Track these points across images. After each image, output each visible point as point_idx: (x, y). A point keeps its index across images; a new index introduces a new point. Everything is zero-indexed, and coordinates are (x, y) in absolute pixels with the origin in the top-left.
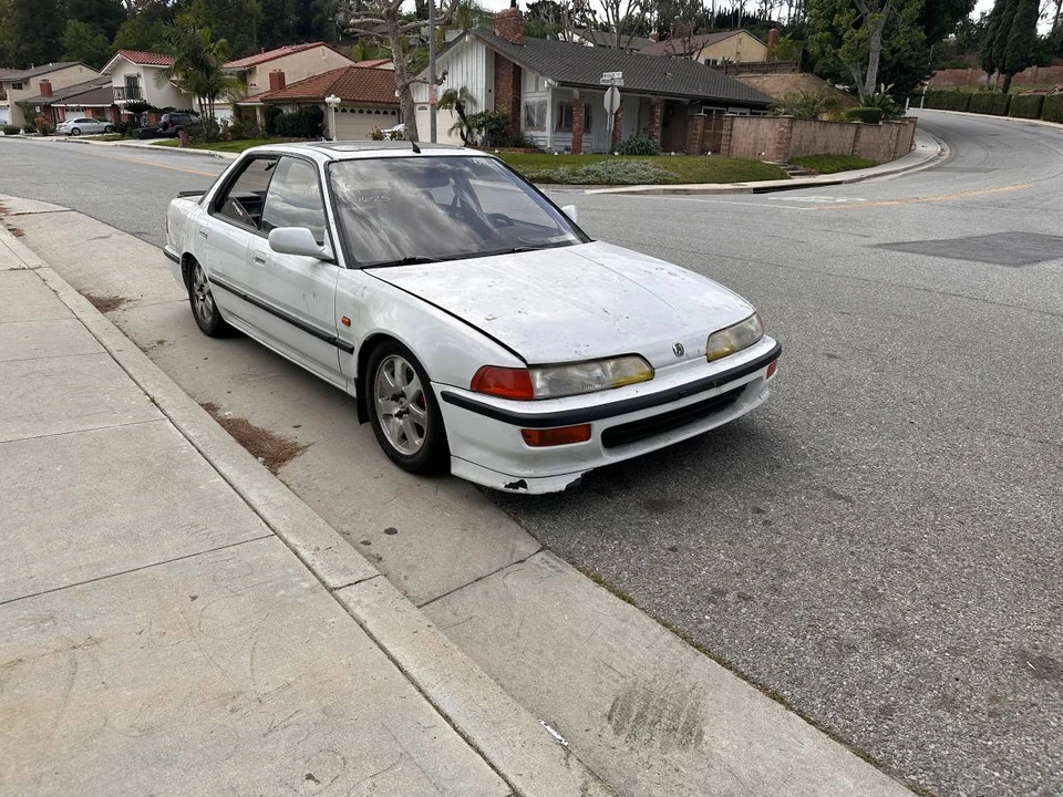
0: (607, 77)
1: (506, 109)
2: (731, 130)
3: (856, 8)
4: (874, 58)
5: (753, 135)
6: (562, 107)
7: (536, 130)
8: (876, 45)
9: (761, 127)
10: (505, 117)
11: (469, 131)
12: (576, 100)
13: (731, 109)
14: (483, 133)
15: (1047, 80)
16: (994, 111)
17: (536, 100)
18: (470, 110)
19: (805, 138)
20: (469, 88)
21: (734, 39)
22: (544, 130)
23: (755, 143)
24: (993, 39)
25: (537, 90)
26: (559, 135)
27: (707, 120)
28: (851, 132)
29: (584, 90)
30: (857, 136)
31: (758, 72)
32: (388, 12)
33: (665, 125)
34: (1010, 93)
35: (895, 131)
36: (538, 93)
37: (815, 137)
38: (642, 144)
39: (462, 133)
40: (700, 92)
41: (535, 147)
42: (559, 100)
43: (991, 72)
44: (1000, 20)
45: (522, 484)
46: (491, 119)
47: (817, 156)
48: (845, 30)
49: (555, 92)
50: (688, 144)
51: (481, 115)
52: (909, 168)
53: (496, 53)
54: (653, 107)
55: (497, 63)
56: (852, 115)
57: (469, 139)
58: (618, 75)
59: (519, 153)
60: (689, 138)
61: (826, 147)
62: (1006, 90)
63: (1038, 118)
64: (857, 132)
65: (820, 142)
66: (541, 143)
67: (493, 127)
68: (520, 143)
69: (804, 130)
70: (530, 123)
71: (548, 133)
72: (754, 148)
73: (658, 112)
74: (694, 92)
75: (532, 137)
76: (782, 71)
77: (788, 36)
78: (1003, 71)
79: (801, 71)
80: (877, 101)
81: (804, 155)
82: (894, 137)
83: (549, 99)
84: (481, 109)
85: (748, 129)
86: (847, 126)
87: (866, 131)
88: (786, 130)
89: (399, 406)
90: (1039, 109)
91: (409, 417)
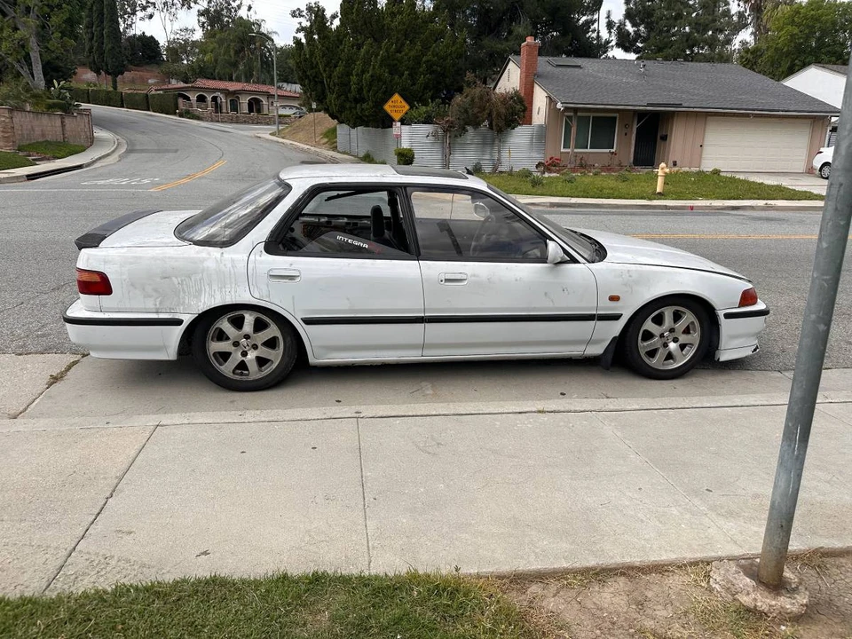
4: (35, 56)
15: (133, 81)
16: (111, 104)
19: (25, 127)
24: (91, 48)
28: (58, 122)
30: (63, 125)
34: (119, 91)
37: (32, 127)
43: (98, 73)
47: (39, 142)
52: (114, 151)
61: (43, 135)
62: (115, 89)
63: (149, 110)
64: (62, 122)
65: (38, 131)
69: (21, 119)
78: (107, 73)
80: (55, 95)
81: (28, 142)
86: (53, 117)
87: (67, 121)
88: (7, 120)
89: (664, 340)
90: (146, 103)
91: (679, 343)
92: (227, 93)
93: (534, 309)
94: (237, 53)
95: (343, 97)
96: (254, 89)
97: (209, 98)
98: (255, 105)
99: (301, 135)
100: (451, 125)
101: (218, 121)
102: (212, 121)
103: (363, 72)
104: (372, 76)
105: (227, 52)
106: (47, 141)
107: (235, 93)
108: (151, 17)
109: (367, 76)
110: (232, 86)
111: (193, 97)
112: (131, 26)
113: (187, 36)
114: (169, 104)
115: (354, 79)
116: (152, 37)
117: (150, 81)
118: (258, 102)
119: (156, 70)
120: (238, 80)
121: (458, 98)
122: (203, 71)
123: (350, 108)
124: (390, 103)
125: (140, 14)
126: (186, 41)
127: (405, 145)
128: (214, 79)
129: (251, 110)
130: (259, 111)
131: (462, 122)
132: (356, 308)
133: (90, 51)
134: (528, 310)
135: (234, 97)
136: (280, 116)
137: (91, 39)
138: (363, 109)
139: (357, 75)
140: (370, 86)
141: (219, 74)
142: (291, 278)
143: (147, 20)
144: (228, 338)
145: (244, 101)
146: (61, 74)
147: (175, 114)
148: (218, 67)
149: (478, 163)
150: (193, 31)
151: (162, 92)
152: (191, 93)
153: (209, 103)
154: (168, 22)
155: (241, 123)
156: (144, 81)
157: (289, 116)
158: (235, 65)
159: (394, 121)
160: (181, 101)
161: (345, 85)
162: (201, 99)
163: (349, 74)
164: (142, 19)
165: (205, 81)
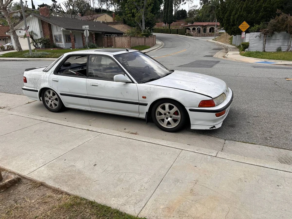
0: (84, 27)
1: (48, 37)
2: (115, 40)
3: (137, 8)
4: (143, 21)
5: (121, 41)
6: (66, 36)
7: (59, 43)
8: (143, 17)
9: (123, 39)
10: (48, 39)
11: (36, 44)
12: (71, 34)
13: (112, 35)
14: (42, 45)
15: (176, 25)
16: (168, 33)
17: (58, 34)
18: (35, 37)
19: (134, 42)
20: (34, 31)
21: (104, 16)
22: (62, 43)
23: (122, 44)
25: (57, 31)
26: (67, 44)
27: (107, 38)
28: (143, 39)
29: (73, 31)
30: (145, 41)
31: (113, 24)
32: (3, 8)
33: (96, 40)
34: (170, 28)
35: (153, 39)
36: (58, 32)
37: (136, 41)
38: (93, 45)
39: (34, 45)
40: (104, 30)
41: (60, 48)
42: (65, 34)
43: (166, 24)
44: (165, 11)
45: (214, 127)
46: (44, 40)
47: (137, 46)
48: (136, 14)
49: (63, 31)
50: (103, 44)
51: (40, 39)
52: (158, 48)
53: (41, 20)
54: (93, 35)
55: (42, 23)
56: (143, 35)
57: (37, 46)
58: (87, 26)
59: (55, 50)
60: (103, 43)
61: (139, 44)
62: (169, 28)
63: (178, 34)
64: (145, 40)
65: (137, 43)
66: (62, 46)
67: (45, 42)
68: (55, 47)
69: (133, 39)
70: (57, 41)
71: (63, 43)
72: (122, 45)
73: (94, 36)
74: (102, 30)
75: (59, 45)
76: (119, 24)
77: (118, 15)
78: (168, 23)
79: (124, 24)
80: (146, 31)
81: (134, 46)
82: (153, 40)
83: (62, 34)
84: (39, 37)
85: (119, 40)
86: (142, 38)
87: (146, 39)
88: (129, 40)
89: (166, 116)
90: (177, 32)
91: (172, 118)
92: (203, 26)
93: (118, 98)
94: (210, 12)
95: (227, 25)
96: (212, 24)
97: (196, 29)
98: (212, 30)
99: (222, 40)
100: (268, 32)
101: (198, 36)
102: (196, 36)
103: (235, 14)
104: (238, 15)
105: (206, 12)
106: (140, 45)
107: (206, 26)
108: (185, 3)
109: (237, 16)
110: (205, 24)
111: (191, 29)
112: (179, 7)
113: (195, 8)
114: (184, 32)
115: (232, 17)
116: (185, 10)
117: (182, 25)
118: (213, 28)
119: (184, 20)
120: (209, 21)
121: (272, 21)
122: (198, 20)
123: (230, 28)
124: (241, 25)
125: (182, 3)
126: (194, 10)
127: (247, 41)
128: (201, 22)
129: (210, 31)
130: (213, 32)
131: (272, 30)
132: (71, 92)
133: (164, 17)
134: (117, 98)
135: (205, 27)
136: (220, 33)
137: (165, 13)
138: (234, 28)
139: (233, 16)
140: (237, 19)
141: (203, 20)
142: (57, 81)
143: (184, 4)
144: (48, 97)
145: (208, 29)
146: (151, 25)
147: (185, 35)
148: (203, 18)
149: (280, 48)
150: (197, 6)
151: (182, 28)
152: (191, 27)
153: (196, 30)
154: (190, 4)
155: (206, 36)
156: (180, 25)
157: (223, 33)
158: (209, 16)
159: (242, 32)
160: (187, 30)
161: (228, 20)
162: (194, 29)
163: (230, 16)
164: (182, 4)
165: (196, 23)
